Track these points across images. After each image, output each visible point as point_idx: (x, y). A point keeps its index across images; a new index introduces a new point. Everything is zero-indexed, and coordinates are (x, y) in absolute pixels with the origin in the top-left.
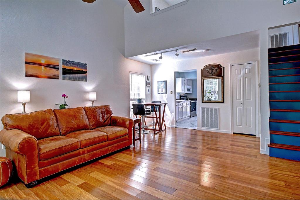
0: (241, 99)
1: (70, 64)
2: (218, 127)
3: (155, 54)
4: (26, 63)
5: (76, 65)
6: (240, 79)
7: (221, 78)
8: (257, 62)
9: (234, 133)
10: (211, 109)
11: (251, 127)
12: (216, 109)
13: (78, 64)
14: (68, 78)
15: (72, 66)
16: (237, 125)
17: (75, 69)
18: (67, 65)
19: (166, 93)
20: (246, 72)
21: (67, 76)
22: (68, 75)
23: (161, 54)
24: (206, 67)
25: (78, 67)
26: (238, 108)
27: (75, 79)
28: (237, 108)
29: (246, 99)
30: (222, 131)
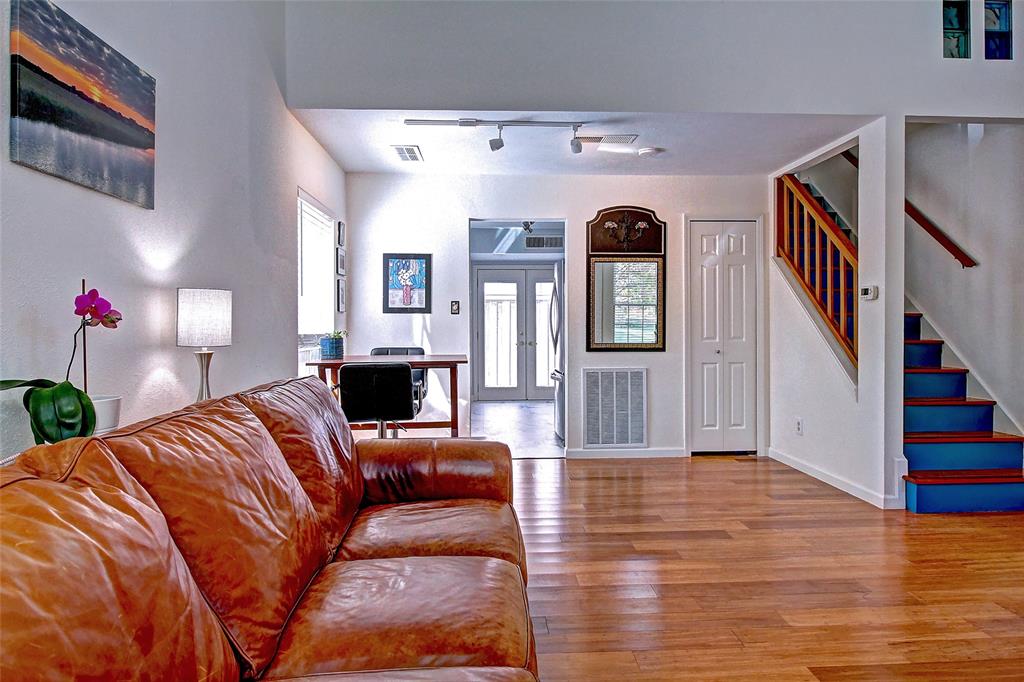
0: (715, 338)
2: (645, 440)
3: (465, 123)
6: (715, 269)
7: (656, 259)
8: (760, 220)
9: (694, 454)
10: (622, 375)
11: (744, 427)
12: (637, 375)
16: (703, 426)
19: (427, 309)
20: (732, 250)
23: (500, 128)
24: (607, 215)
26: (705, 367)
28: (703, 368)
29: (730, 338)
30: (655, 450)
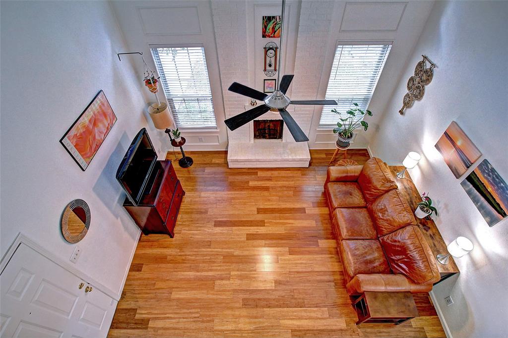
1: (489, 176)
4: (446, 133)
5: (498, 186)
13: (502, 188)
14: (467, 189)
15: (489, 181)
17: (490, 189)
18: (483, 172)
21: (468, 186)
22: (471, 186)
25: (497, 190)
27: (475, 201)
